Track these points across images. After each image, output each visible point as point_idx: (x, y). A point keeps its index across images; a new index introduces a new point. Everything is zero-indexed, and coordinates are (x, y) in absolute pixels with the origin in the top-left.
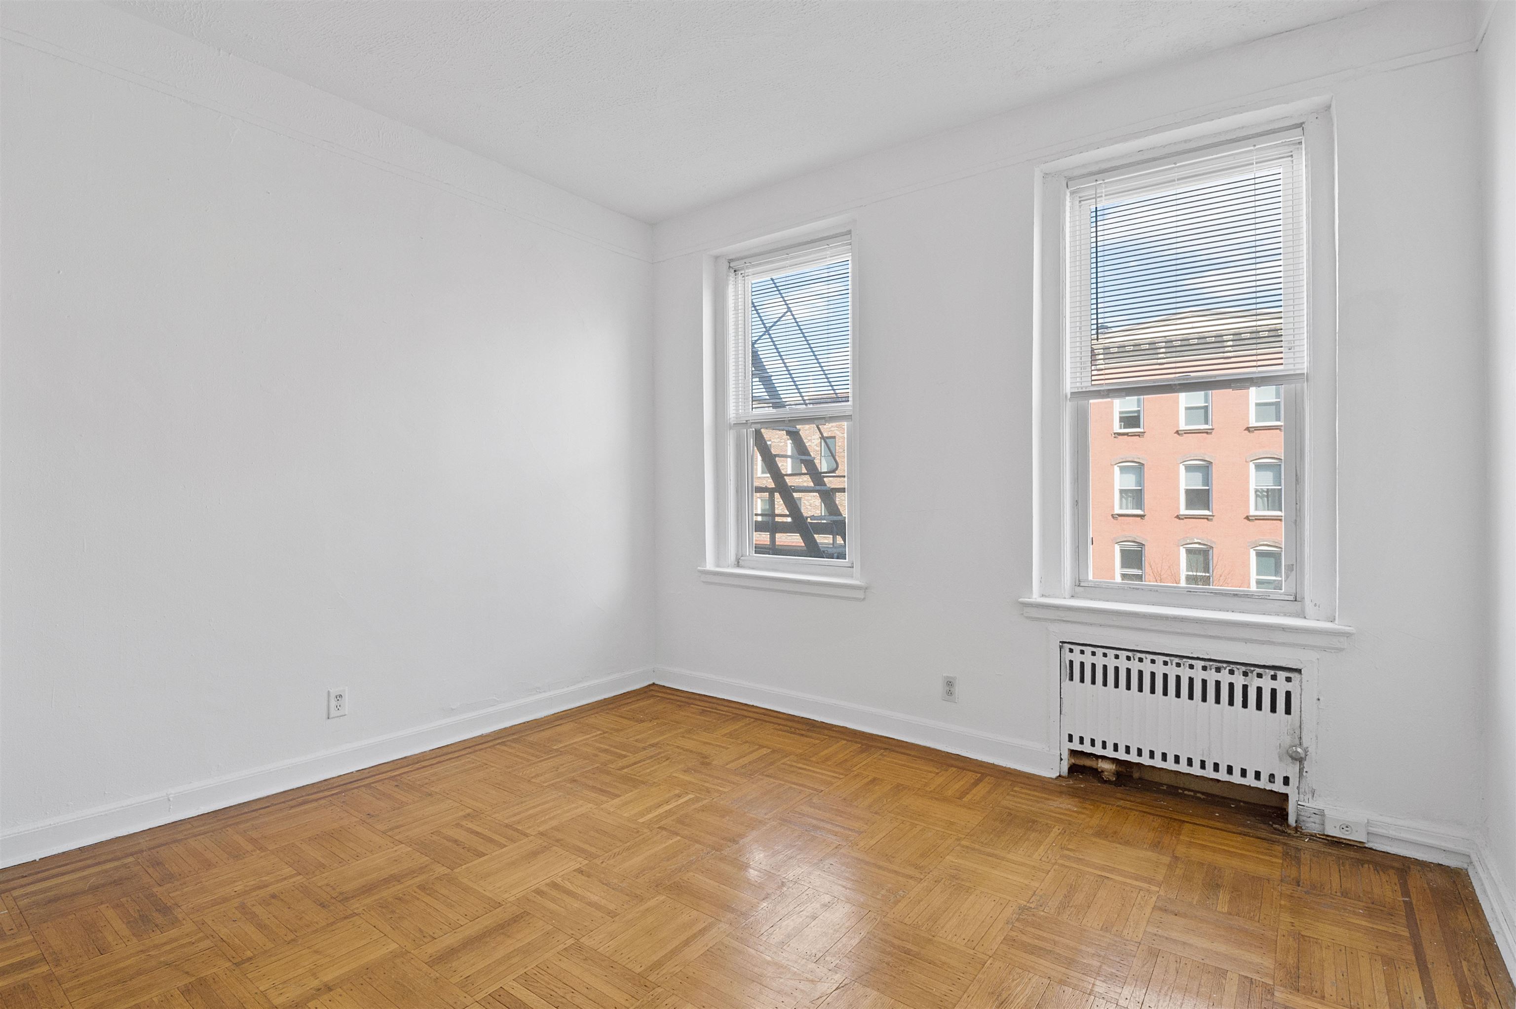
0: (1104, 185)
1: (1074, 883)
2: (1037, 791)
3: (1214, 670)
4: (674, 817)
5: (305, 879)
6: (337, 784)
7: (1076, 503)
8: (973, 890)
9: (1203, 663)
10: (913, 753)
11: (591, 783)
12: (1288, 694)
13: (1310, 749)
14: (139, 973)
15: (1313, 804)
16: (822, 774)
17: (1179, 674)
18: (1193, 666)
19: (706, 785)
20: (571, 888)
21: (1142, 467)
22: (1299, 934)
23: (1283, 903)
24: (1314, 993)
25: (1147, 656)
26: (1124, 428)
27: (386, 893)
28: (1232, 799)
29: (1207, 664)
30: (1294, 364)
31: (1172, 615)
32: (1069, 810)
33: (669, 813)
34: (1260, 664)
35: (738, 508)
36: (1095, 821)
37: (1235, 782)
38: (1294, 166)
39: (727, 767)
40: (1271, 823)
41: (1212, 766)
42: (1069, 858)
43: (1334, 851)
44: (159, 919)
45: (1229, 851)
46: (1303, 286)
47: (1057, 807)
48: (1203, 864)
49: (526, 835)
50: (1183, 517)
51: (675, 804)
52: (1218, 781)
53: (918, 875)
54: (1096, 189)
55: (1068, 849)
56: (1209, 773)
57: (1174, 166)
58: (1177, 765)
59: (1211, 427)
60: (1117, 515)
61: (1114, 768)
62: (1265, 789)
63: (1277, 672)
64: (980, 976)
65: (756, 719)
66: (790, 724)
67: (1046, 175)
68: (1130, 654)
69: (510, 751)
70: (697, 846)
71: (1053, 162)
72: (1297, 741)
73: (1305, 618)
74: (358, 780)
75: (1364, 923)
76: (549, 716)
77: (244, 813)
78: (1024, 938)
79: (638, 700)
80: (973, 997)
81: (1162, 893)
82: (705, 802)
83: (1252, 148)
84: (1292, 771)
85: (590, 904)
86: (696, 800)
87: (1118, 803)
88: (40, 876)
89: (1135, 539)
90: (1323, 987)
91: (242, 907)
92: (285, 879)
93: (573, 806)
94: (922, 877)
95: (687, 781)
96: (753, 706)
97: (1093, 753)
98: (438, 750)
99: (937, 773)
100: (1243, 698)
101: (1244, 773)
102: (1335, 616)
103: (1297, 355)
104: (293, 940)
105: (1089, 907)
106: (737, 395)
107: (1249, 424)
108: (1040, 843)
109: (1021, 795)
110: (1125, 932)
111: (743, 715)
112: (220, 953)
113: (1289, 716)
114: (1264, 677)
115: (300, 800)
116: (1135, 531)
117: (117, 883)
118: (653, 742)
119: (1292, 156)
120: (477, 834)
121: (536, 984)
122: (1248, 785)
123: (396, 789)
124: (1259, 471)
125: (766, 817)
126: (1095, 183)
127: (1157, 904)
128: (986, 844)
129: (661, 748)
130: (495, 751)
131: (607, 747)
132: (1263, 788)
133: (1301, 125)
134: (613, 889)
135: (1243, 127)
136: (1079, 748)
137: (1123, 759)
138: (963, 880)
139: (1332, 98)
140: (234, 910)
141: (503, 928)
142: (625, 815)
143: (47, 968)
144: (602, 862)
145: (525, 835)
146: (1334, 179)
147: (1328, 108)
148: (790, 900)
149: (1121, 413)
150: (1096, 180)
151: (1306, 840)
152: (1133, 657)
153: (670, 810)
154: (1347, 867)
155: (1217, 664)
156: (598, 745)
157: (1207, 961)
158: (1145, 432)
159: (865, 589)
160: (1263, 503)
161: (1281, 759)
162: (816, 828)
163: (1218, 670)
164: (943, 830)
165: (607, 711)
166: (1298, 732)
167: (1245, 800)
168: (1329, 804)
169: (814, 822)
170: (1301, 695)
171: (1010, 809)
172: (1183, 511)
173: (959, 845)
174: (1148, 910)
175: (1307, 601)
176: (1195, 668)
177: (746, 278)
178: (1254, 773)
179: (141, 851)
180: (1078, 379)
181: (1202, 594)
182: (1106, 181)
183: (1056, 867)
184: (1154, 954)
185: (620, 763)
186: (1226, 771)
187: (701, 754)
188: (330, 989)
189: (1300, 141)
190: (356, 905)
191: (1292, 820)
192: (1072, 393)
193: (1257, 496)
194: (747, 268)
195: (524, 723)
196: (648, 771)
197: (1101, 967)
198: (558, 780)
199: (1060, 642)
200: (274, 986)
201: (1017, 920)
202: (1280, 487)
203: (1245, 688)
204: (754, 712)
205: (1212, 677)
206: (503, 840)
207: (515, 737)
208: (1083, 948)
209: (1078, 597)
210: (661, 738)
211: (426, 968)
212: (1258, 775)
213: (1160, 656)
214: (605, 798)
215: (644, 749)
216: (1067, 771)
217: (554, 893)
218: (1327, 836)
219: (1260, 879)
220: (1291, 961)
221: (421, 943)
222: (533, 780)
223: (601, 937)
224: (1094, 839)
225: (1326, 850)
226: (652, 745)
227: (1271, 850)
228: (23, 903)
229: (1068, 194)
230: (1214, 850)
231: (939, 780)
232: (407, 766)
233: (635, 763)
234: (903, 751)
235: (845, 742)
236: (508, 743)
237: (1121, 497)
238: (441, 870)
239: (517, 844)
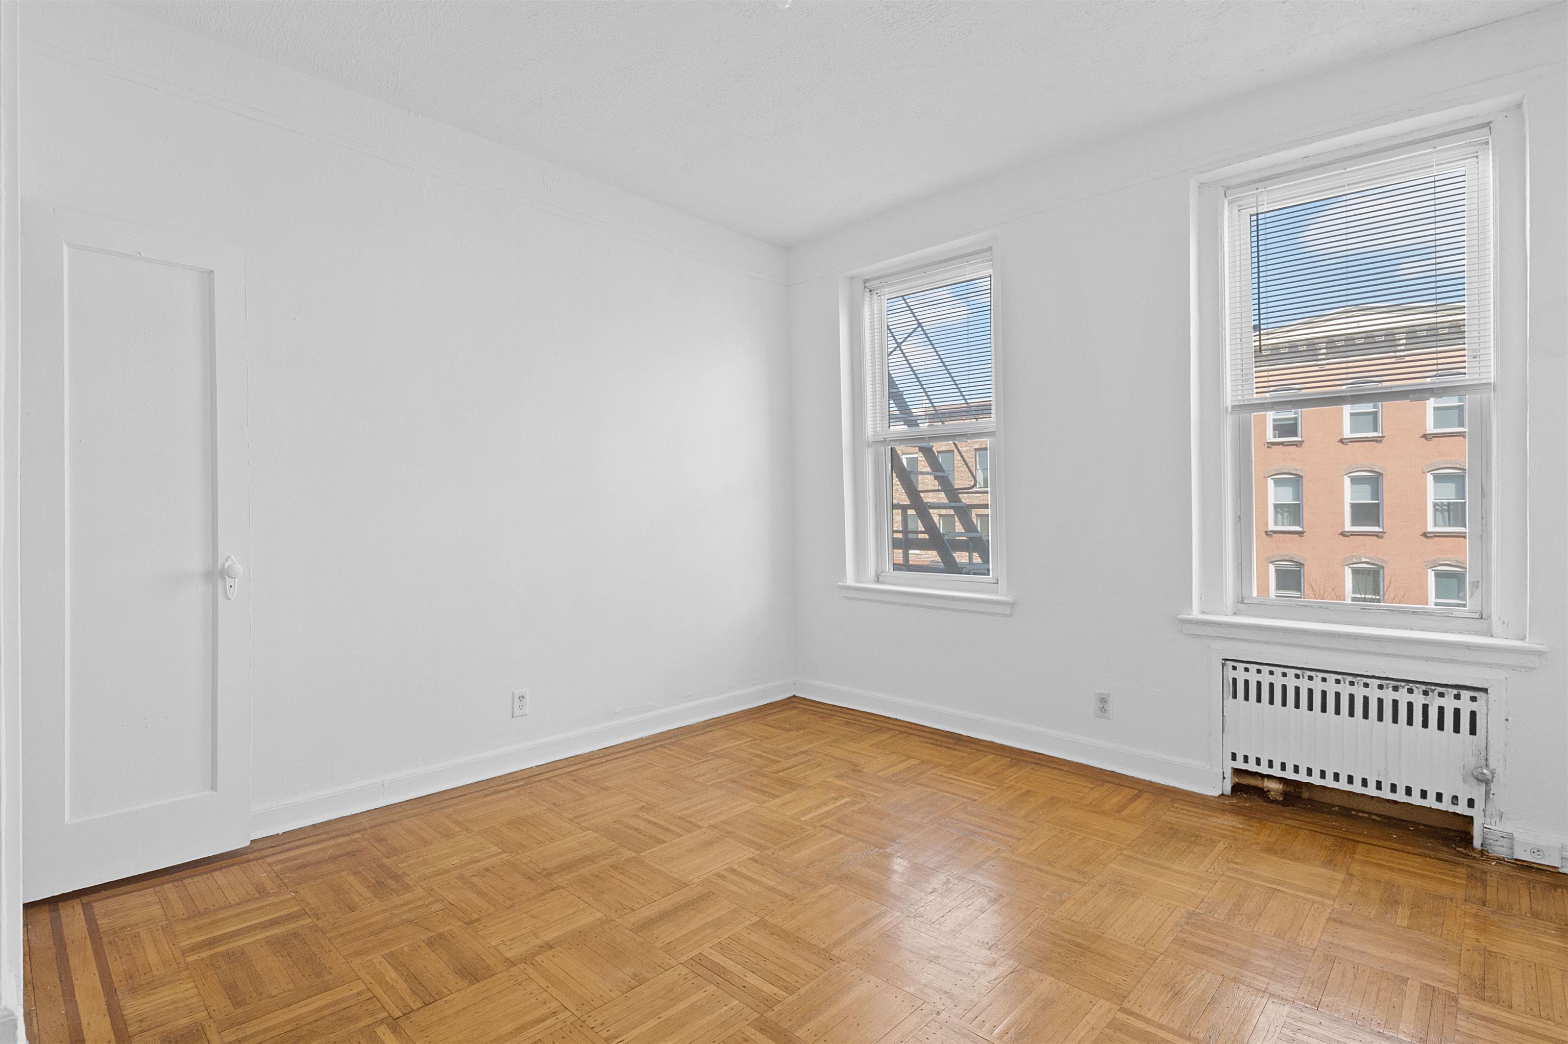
0: (1266, 193)
1: (1243, 894)
2: (1199, 808)
3: (1390, 689)
4: (834, 818)
5: (510, 857)
6: (520, 777)
7: (1238, 519)
8: (1139, 895)
9: (1379, 682)
10: (1066, 768)
11: (750, 784)
12: (1473, 714)
13: (1497, 771)
14: (386, 928)
15: (1500, 827)
16: (974, 784)
17: (1353, 693)
18: (1368, 684)
19: (861, 790)
20: (749, 874)
21: (1300, 481)
22: (1485, 949)
23: (1467, 920)
24: (1501, 1002)
25: (1318, 674)
26: (1279, 437)
27: (586, 870)
28: (1411, 822)
29: (1383, 682)
30: (1480, 374)
31: (1346, 632)
32: (1234, 827)
33: (829, 814)
34: (1441, 683)
35: (877, 524)
36: (1261, 838)
37: (1414, 804)
38: (1480, 168)
39: (879, 774)
40: (1454, 846)
41: (1389, 786)
42: (1236, 870)
43: (1524, 875)
44: (393, 884)
45: (1408, 871)
46: (1489, 292)
47: (1222, 824)
48: (1380, 881)
49: (699, 827)
50: (1348, 534)
51: (834, 806)
52: (1395, 802)
53: (1081, 879)
54: (1257, 198)
55: (1234, 862)
56: (1386, 794)
57: (1343, 171)
58: (1351, 786)
59: (1381, 435)
60: (1271, 531)
61: (1281, 787)
62: (1447, 812)
63: (1460, 691)
64: (1152, 969)
65: (901, 732)
66: (935, 737)
67: (1201, 185)
68: (1299, 672)
69: (670, 752)
70: (861, 844)
71: (1211, 172)
72: (1483, 763)
73: (1492, 636)
74: (537, 775)
75: (1556, 943)
76: (700, 723)
77: (445, 800)
78: (1195, 940)
79: (782, 711)
80: (1147, 987)
81: (1336, 906)
82: (862, 805)
83: (1432, 150)
84: (1478, 793)
85: (769, 888)
86: (853, 803)
87: (1287, 822)
88: (287, 846)
89: (1293, 558)
90: (1511, 998)
91: (461, 877)
92: (493, 856)
93: (738, 803)
94: (1086, 881)
95: (841, 786)
96: (896, 719)
97: (1259, 772)
98: (605, 750)
99: (1093, 788)
100: (1423, 717)
101: (1424, 794)
102: (1525, 635)
103: (1483, 364)
104: (511, 906)
105: (1260, 916)
106: (875, 413)
107: (1426, 431)
108: (1206, 856)
109: (1181, 811)
110: (1299, 940)
111: (887, 728)
112: (451, 914)
113: (1474, 737)
114: (1446, 696)
115: (492, 790)
116: (1294, 549)
117: (351, 854)
118: (802, 750)
119: (1477, 156)
120: (655, 824)
121: (730, 952)
122: (1429, 806)
123: (574, 783)
124: (1438, 484)
125: (924, 821)
126: (1256, 192)
127: (1331, 916)
128: (1149, 855)
129: (810, 755)
130: (655, 752)
131: (759, 753)
132: (1445, 810)
133: (1488, 124)
134: (787, 876)
135: (1422, 129)
136: (1243, 766)
137: (1291, 778)
138: (1127, 886)
139: (1524, 96)
140: (455, 880)
141: (692, 904)
142: (787, 813)
143: (309, 921)
144: (773, 854)
145: (697, 826)
146: (1525, 179)
147: (1519, 106)
148: (957, 895)
149: (1274, 420)
150: (1257, 189)
151: (1493, 864)
152: (1303, 675)
153: (829, 811)
154: (1538, 890)
155: (1394, 683)
156: (750, 750)
157: (1386, 969)
158: (1303, 441)
159: (1012, 605)
160: (1443, 517)
161: (1465, 781)
162: (974, 833)
163: (1396, 689)
164: (1103, 840)
165: (755, 720)
166: (1484, 753)
167: (1426, 823)
168: (1519, 828)
169: (972, 827)
170: (1487, 715)
171: (1171, 824)
172: (1348, 527)
173: (1121, 854)
174: (1323, 922)
175: (1494, 618)
176: (1370, 686)
177: (882, 297)
178: (1435, 795)
179: (365, 829)
180: (1240, 392)
181: (1377, 611)
182: (1268, 189)
183: (1223, 878)
184: (1331, 960)
185: (775, 767)
186: (1404, 792)
187: (852, 762)
188: (551, 947)
189: (1487, 141)
190: (560, 880)
191: (1477, 843)
192: (1233, 407)
193: (1436, 510)
194: (883, 287)
195: (678, 728)
196: (803, 775)
197: (1274, 969)
198: (719, 780)
199: (1223, 659)
200: (504, 943)
201: (1187, 923)
202: (1464, 501)
203: (1425, 708)
204: (897, 725)
205: (1389, 696)
206: (679, 831)
207: (672, 740)
208: (1256, 951)
209: (1241, 615)
210: (810, 746)
211: (631, 934)
212: (1439, 797)
213: (1331, 675)
214: (765, 798)
215: (795, 755)
216: (1230, 790)
217: (733, 877)
218: (1516, 860)
219: (1441, 897)
220: (1476, 973)
221: (623, 913)
222: (696, 780)
223: (783, 916)
224: (1262, 855)
225: (1514, 873)
226: (803, 753)
227: (1455, 872)
228: (278, 868)
229: (1227, 203)
230: (1391, 869)
231: (1095, 794)
232: (579, 763)
233: (789, 768)
234: (1053, 765)
235: (992, 756)
236: (667, 746)
237: (1276, 513)
238: (628, 854)
239: (691, 834)
